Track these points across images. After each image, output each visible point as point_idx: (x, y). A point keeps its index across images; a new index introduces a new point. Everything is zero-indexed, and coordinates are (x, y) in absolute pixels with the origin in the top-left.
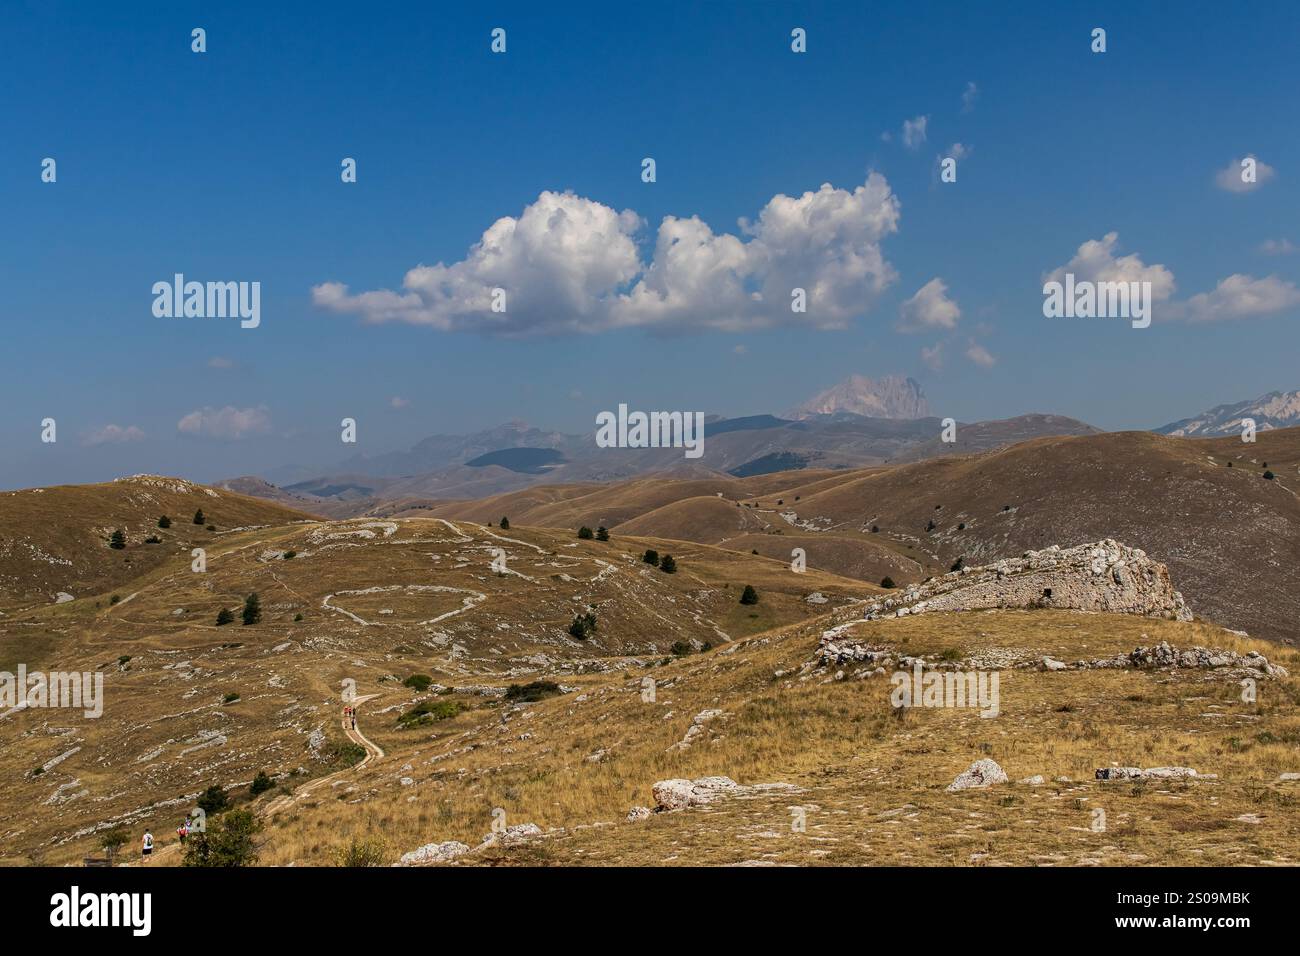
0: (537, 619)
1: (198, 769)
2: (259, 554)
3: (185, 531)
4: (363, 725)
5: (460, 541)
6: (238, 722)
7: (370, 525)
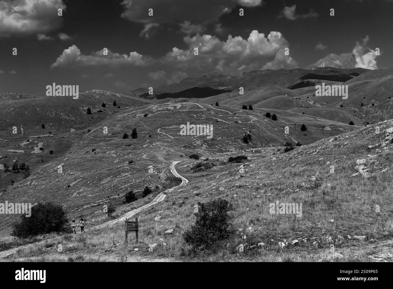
0: (231, 136)
1: (123, 186)
2: (135, 115)
3: (110, 108)
4: (178, 171)
5: (202, 110)
6: (134, 170)
7: (172, 105)
